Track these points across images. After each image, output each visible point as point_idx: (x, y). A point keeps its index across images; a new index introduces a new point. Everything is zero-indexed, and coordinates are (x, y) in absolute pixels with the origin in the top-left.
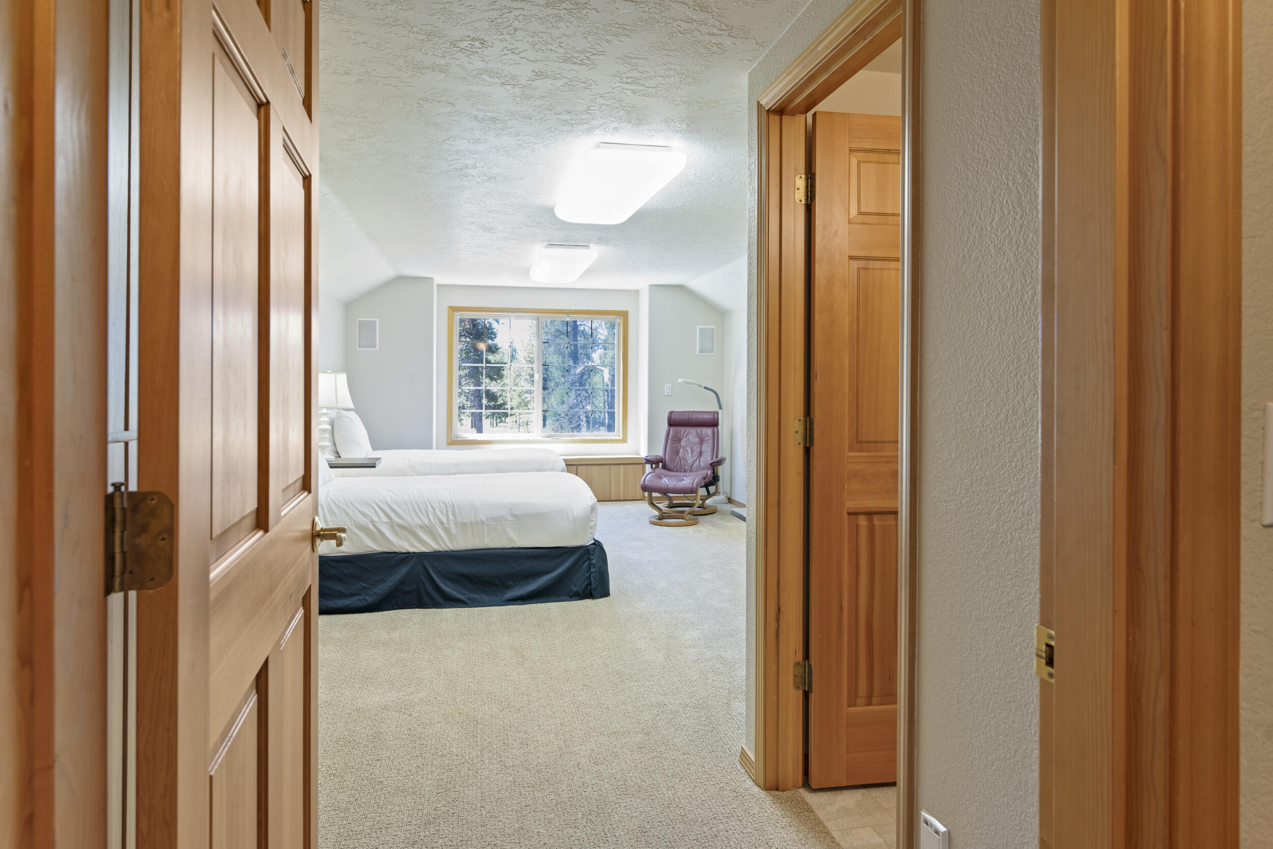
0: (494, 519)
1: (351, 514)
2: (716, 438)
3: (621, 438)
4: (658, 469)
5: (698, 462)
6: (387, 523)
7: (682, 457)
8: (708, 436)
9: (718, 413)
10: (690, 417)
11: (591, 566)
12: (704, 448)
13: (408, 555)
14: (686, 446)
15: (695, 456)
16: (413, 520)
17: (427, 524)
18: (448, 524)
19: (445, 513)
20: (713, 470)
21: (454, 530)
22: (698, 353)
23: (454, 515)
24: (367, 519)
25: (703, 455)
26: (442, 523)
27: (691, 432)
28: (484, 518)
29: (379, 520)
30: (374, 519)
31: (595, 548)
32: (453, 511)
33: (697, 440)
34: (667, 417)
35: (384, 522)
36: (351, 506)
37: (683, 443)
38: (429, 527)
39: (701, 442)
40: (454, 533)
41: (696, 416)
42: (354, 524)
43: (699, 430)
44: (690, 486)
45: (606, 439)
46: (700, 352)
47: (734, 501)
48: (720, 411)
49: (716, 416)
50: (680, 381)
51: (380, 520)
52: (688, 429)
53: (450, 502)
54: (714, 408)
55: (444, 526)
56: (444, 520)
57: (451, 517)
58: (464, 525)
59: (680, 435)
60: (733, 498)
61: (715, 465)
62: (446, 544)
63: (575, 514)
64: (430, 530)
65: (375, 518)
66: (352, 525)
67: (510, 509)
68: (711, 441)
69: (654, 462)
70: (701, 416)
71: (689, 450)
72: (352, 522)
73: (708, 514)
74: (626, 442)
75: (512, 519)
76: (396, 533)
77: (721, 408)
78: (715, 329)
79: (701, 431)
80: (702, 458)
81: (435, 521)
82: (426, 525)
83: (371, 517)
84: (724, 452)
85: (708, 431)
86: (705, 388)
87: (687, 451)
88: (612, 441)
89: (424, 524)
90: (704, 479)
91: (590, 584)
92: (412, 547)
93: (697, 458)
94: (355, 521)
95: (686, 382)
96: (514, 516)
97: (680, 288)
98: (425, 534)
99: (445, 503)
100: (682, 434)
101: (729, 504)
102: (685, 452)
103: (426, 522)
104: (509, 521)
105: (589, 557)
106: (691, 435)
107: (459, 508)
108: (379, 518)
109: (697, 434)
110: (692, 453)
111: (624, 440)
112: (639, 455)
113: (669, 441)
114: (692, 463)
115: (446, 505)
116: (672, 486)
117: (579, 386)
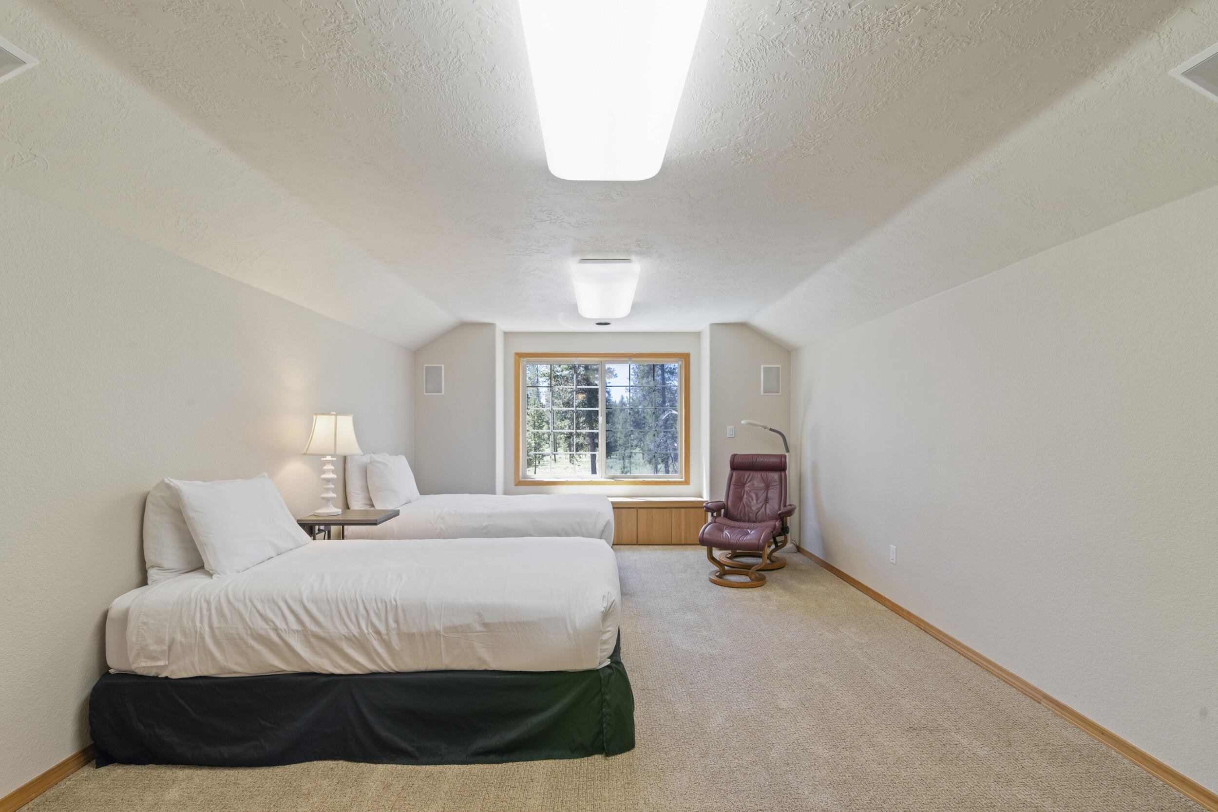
0: (455, 629)
1: (247, 617)
2: (783, 482)
3: (683, 480)
4: (720, 518)
5: (763, 509)
6: (298, 631)
7: (746, 503)
8: (775, 481)
9: (785, 456)
10: (755, 460)
11: (604, 704)
12: (770, 494)
13: (331, 678)
14: (750, 491)
15: (761, 502)
16: (335, 628)
17: (356, 634)
18: (388, 634)
19: (383, 618)
20: (782, 521)
21: (396, 643)
22: (762, 393)
23: (396, 621)
24: (269, 625)
25: (769, 501)
26: (378, 633)
27: (756, 476)
28: (439, 627)
29: (286, 628)
30: (279, 626)
31: (610, 675)
32: (396, 615)
33: (762, 485)
34: (729, 460)
35: (293, 631)
36: (249, 604)
37: (747, 489)
38: (360, 638)
39: (767, 487)
40: (397, 648)
41: (761, 460)
42: (249, 632)
43: (764, 474)
44: (755, 541)
45: (668, 481)
46: (765, 392)
47: (803, 550)
48: (787, 454)
49: (783, 460)
50: (743, 422)
51: (288, 627)
52: (752, 473)
53: (392, 600)
54: (781, 451)
55: (382, 638)
56: (382, 628)
57: (392, 624)
58: (411, 636)
59: (744, 479)
60: (803, 546)
61: (783, 517)
62: (387, 663)
63: (577, 625)
64: (361, 643)
65: (280, 624)
66: (247, 634)
67: (479, 614)
68: (778, 486)
69: (715, 509)
70: (766, 460)
71: (754, 496)
72: (246, 629)
73: (776, 569)
74: (689, 484)
75: (479, 628)
76: (310, 646)
77: (788, 451)
78: (781, 369)
79: (767, 475)
80: (768, 505)
81: (368, 630)
82: (354, 636)
83: (273, 622)
84: (792, 499)
85: (775, 476)
86: (771, 430)
87: (751, 497)
88: (674, 483)
89: (351, 635)
90: (772, 532)
91: (601, 732)
92: (336, 668)
93: (762, 506)
94: (251, 629)
95: (750, 424)
96: (485, 625)
97: (743, 326)
98: (353, 648)
99: (385, 602)
100: (746, 477)
101: (799, 554)
102: (750, 498)
103: (355, 630)
104: (477, 632)
105: (600, 690)
106: (755, 480)
107: (404, 611)
108: (287, 623)
109: (763, 479)
110: (757, 499)
111: (687, 482)
112: (701, 497)
113: (732, 487)
114: (757, 510)
115: (386, 606)
116: (735, 541)
117: (664, 429)
